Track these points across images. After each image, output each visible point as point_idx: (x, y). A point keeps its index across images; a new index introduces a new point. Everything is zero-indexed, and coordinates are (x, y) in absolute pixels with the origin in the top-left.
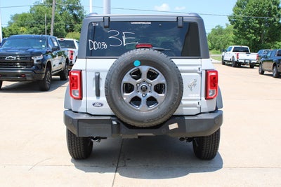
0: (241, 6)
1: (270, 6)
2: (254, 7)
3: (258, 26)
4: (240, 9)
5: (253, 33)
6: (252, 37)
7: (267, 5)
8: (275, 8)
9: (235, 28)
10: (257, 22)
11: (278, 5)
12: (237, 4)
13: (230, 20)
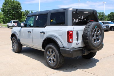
0: (5, 5)
1: (17, 5)
2: (11, 5)
3: (13, 13)
4: (5, 6)
5: (12, 15)
6: (11, 17)
7: (16, 5)
8: (19, 6)
9: (4, 13)
10: (13, 11)
11: (20, 5)
12: (4, 3)
13: (1, 10)
